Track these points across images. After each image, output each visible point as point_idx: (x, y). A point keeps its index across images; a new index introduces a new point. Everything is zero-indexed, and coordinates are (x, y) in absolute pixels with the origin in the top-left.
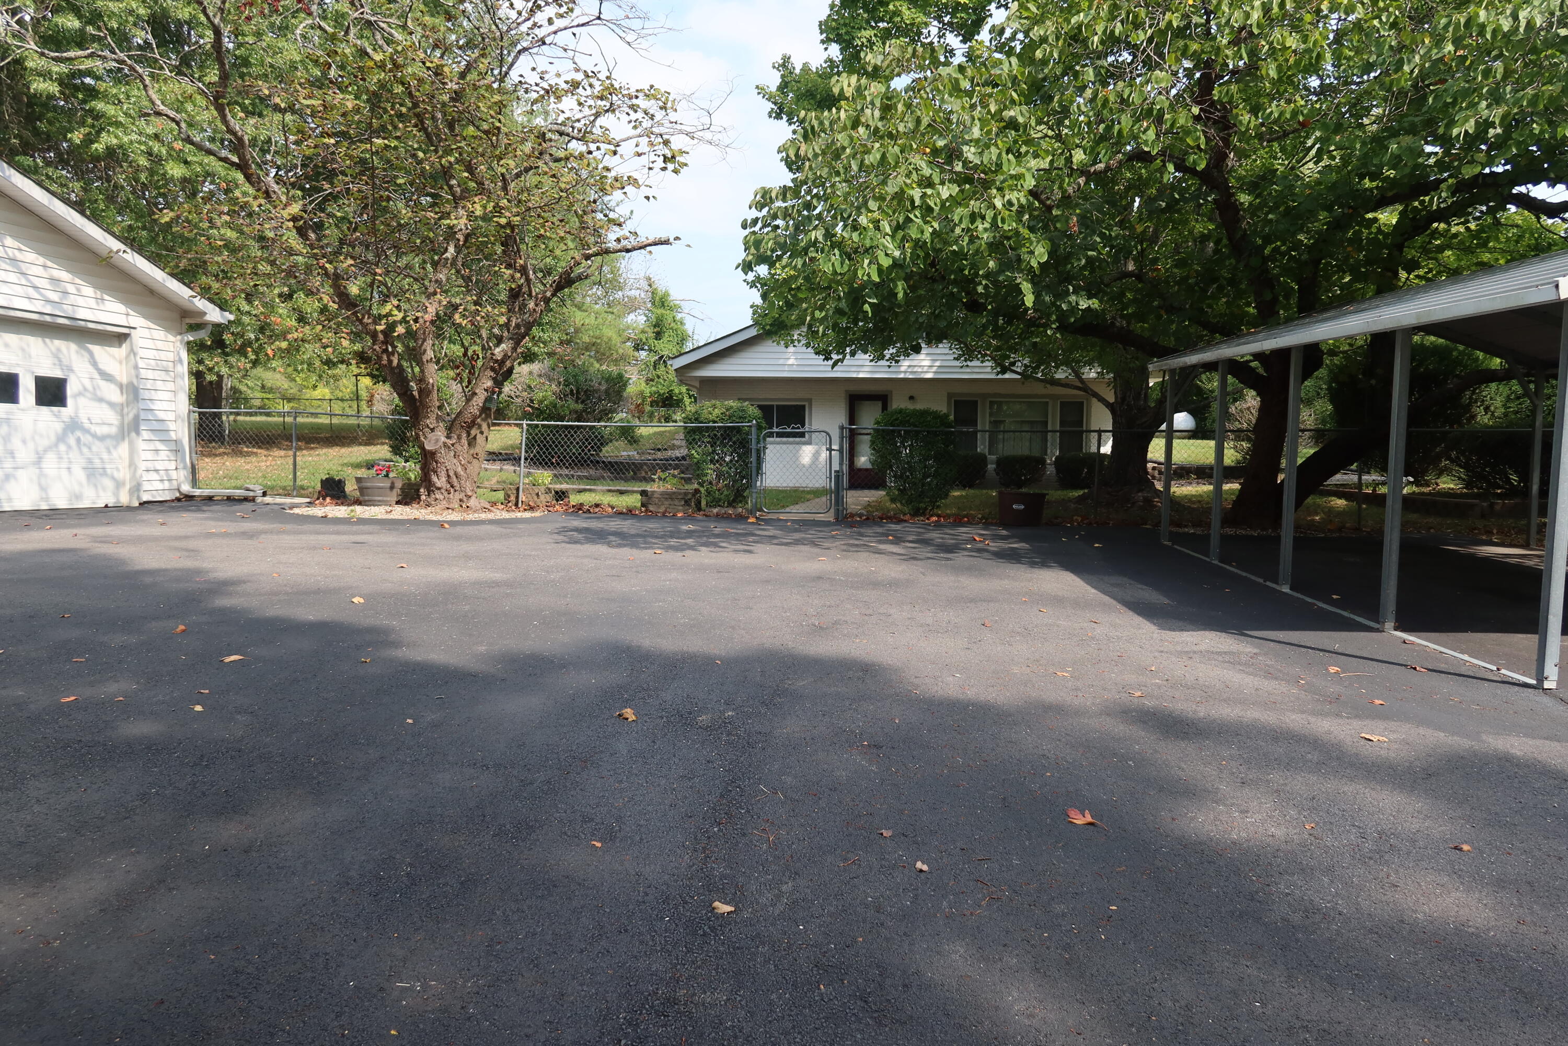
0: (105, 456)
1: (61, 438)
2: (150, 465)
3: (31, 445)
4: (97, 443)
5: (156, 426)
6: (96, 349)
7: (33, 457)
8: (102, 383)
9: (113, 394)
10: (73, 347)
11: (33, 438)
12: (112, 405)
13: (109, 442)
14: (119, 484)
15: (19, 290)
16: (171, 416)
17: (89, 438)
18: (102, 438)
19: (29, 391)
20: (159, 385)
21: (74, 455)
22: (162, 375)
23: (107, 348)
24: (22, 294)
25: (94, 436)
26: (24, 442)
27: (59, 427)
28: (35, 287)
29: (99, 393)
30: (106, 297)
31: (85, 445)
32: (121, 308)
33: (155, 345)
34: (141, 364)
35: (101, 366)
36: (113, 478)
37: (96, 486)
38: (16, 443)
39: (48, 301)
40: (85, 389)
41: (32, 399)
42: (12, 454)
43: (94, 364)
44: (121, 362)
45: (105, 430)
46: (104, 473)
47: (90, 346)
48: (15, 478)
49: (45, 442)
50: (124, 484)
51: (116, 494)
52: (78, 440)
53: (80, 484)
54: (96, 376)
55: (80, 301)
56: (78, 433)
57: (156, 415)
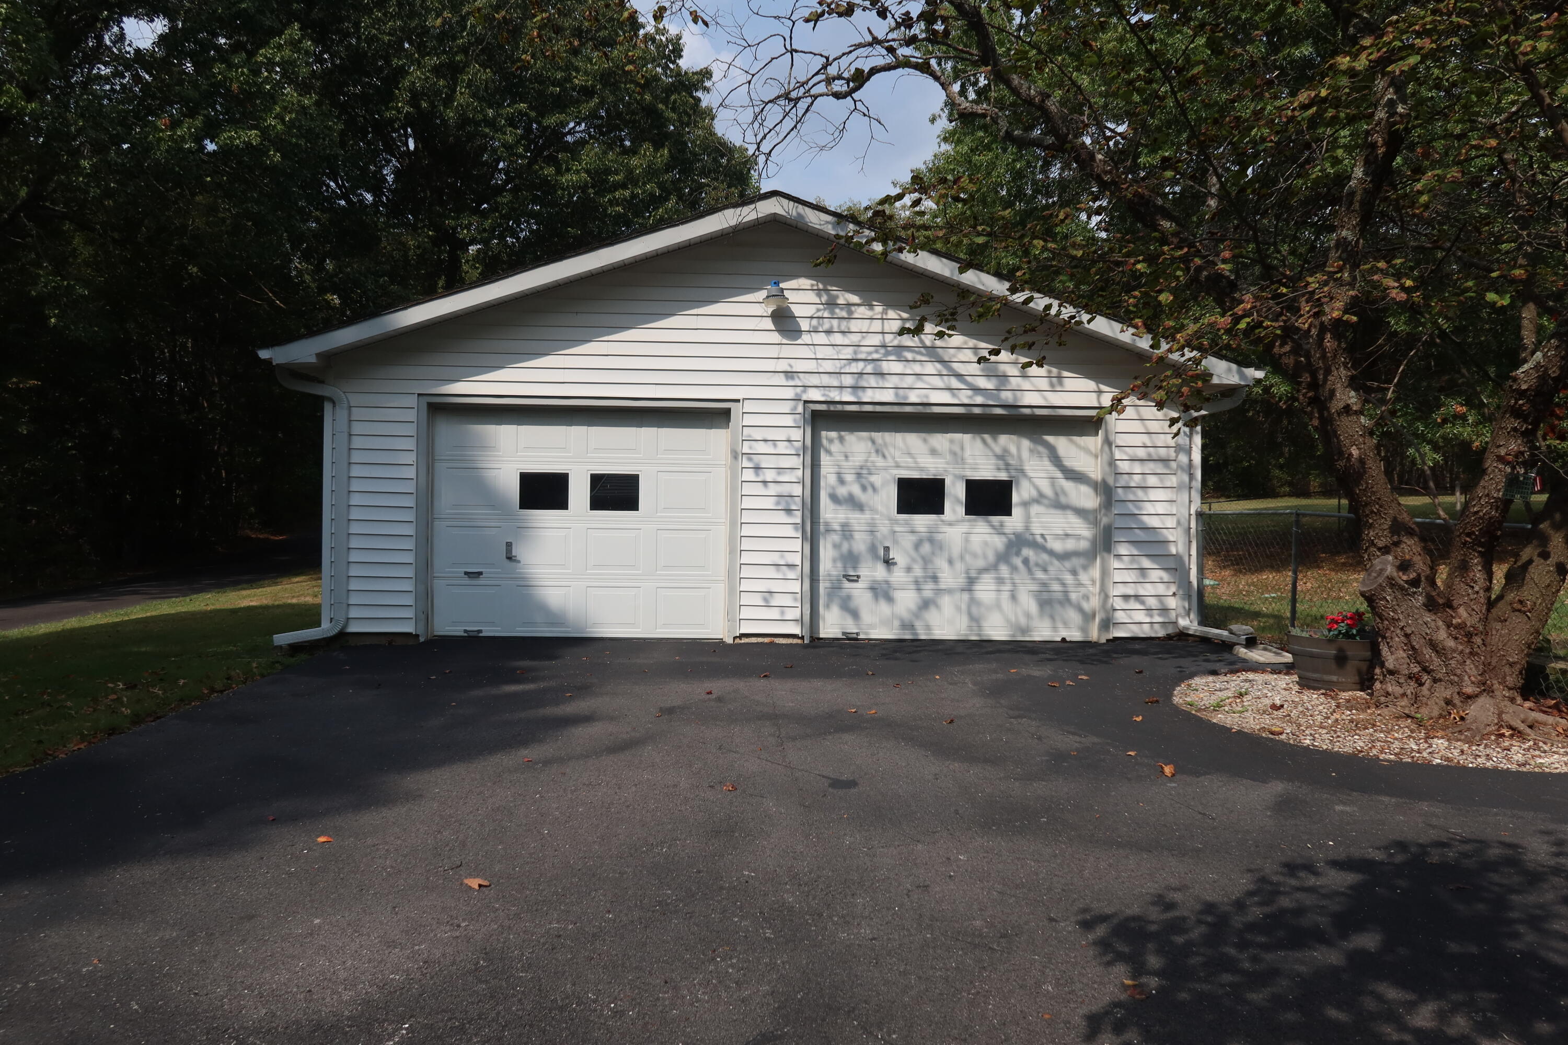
0: (1069, 578)
1: (1003, 557)
2: (1130, 590)
3: (959, 566)
4: (1056, 562)
5: (1141, 535)
6: (1061, 443)
7: (961, 581)
8: (1068, 485)
9: (1087, 498)
10: (1026, 443)
11: (962, 558)
12: (1080, 512)
13: (1076, 562)
14: (1088, 617)
15: (937, 382)
16: (1170, 522)
17: (1045, 557)
18: (1064, 556)
19: (958, 501)
20: (1152, 481)
21: (1022, 576)
22: (1159, 468)
23: (1075, 438)
24: (941, 385)
25: (1051, 553)
26: (951, 562)
27: (999, 542)
28: (959, 376)
29: (1063, 500)
30: (1065, 374)
31: (1037, 565)
32: (1091, 385)
33: (1146, 427)
34: (1118, 455)
35: (1068, 463)
36: (1080, 610)
37: (1052, 618)
38: (941, 563)
39: (977, 390)
40: (1041, 495)
41: (962, 510)
42: (935, 579)
43: (1056, 460)
44: (1096, 457)
45: (1070, 545)
46: (1066, 600)
47: (1050, 439)
48: (937, 606)
49: (981, 563)
50: (1094, 616)
51: (1084, 630)
52: (1026, 561)
53: (1028, 616)
54: (1059, 475)
55: (1026, 384)
56: (1027, 552)
57: (1142, 522)
